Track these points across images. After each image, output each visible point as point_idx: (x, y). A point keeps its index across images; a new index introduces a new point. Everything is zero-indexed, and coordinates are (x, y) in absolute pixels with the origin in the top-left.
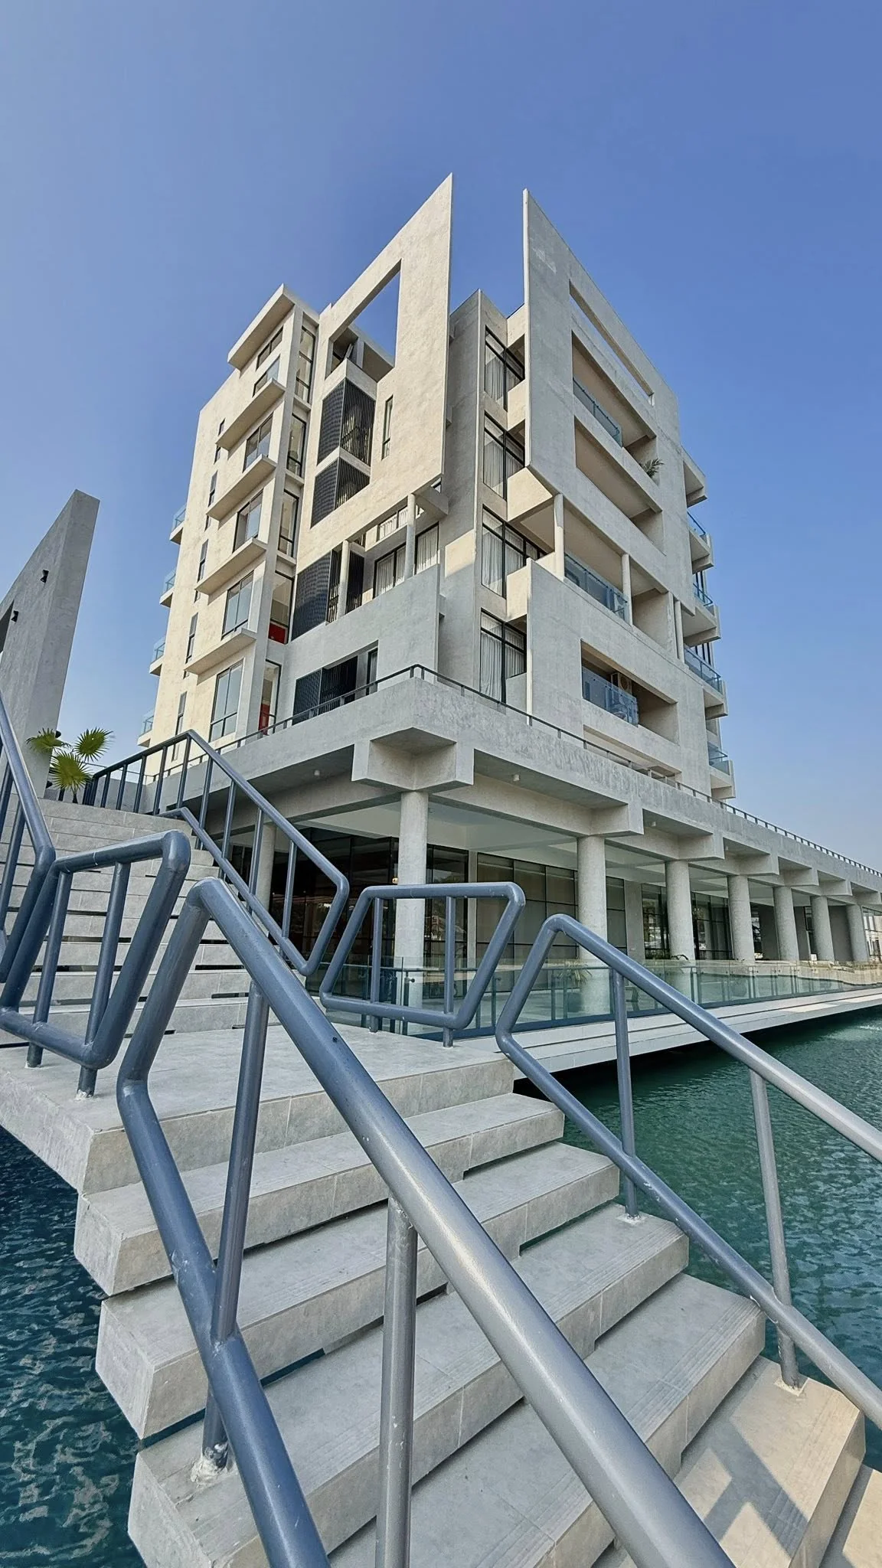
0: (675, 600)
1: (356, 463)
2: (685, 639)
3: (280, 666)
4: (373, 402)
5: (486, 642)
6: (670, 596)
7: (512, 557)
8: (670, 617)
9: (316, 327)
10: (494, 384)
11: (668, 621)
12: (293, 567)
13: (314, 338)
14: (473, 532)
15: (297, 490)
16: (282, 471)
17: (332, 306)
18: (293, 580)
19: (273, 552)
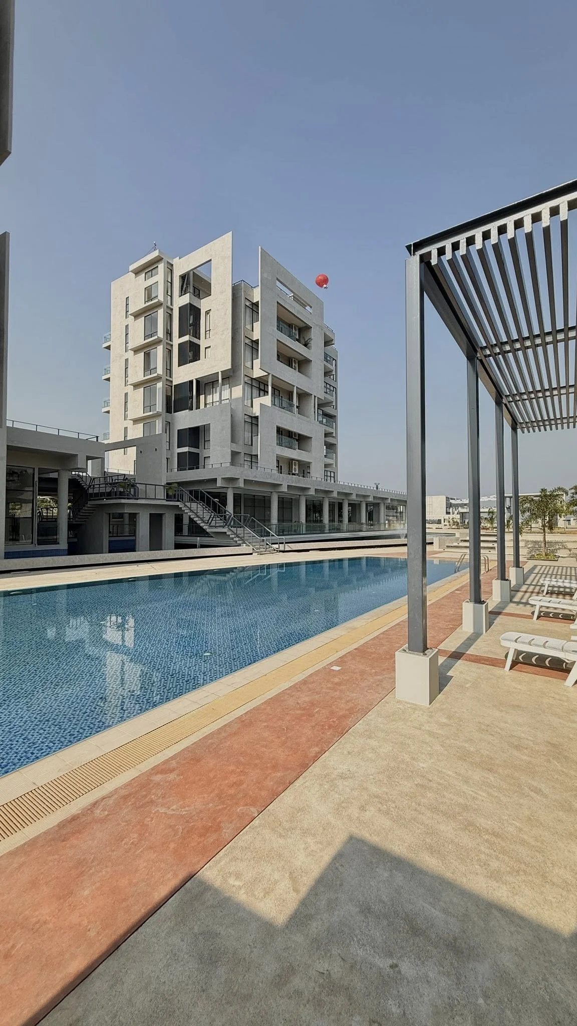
0: (315, 397)
1: (195, 340)
2: (318, 405)
3: (169, 422)
4: (200, 310)
5: (246, 424)
6: (313, 396)
7: (255, 392)
8: (313, 401)
9: (172, 265)
10: (248, 319)
11: (311, 406)
12: (172, 382)
13: (171, 270)
14: (241, 386)
15: (170, 346)
16: (165, 341)
17: (180, 258)
18: (172, 386)
19: (164, 378)
